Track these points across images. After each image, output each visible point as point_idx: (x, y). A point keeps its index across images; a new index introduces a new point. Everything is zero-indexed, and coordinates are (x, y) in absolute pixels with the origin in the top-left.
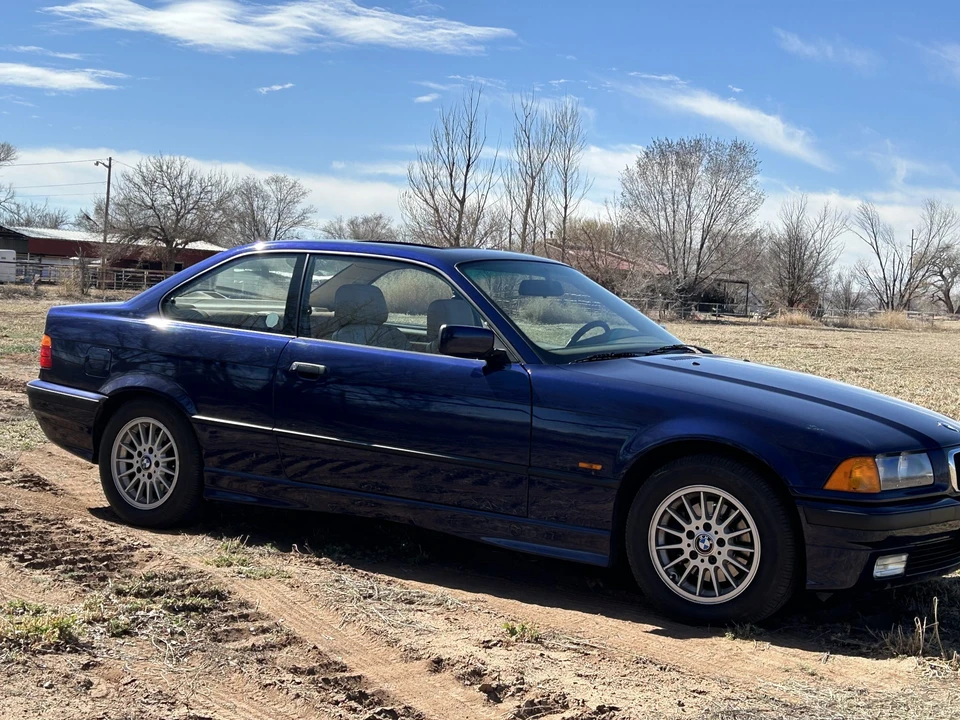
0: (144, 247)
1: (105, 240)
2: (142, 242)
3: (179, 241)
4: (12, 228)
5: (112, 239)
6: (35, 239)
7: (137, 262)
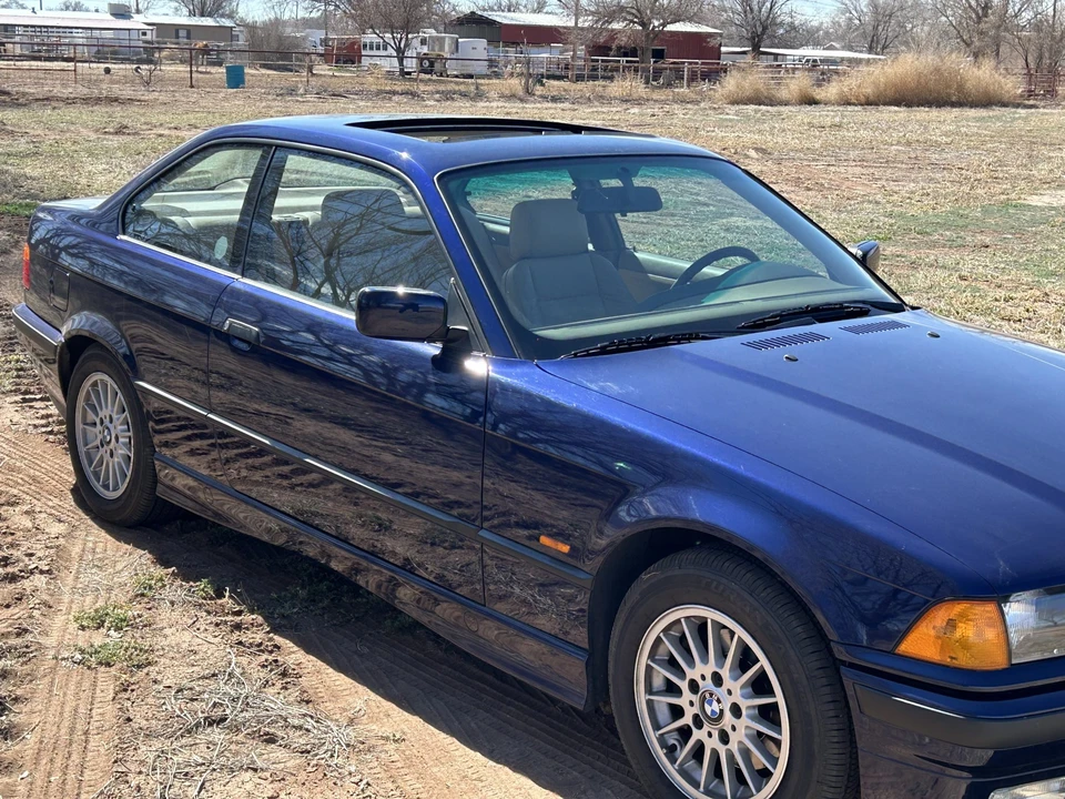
0: (619, 31)
1: (576, 23)
2: (616, 26)
3: (656, 24)
4: (485, 14)
5: (585, 22)
6: (506, 25)
7: (610, 49)
